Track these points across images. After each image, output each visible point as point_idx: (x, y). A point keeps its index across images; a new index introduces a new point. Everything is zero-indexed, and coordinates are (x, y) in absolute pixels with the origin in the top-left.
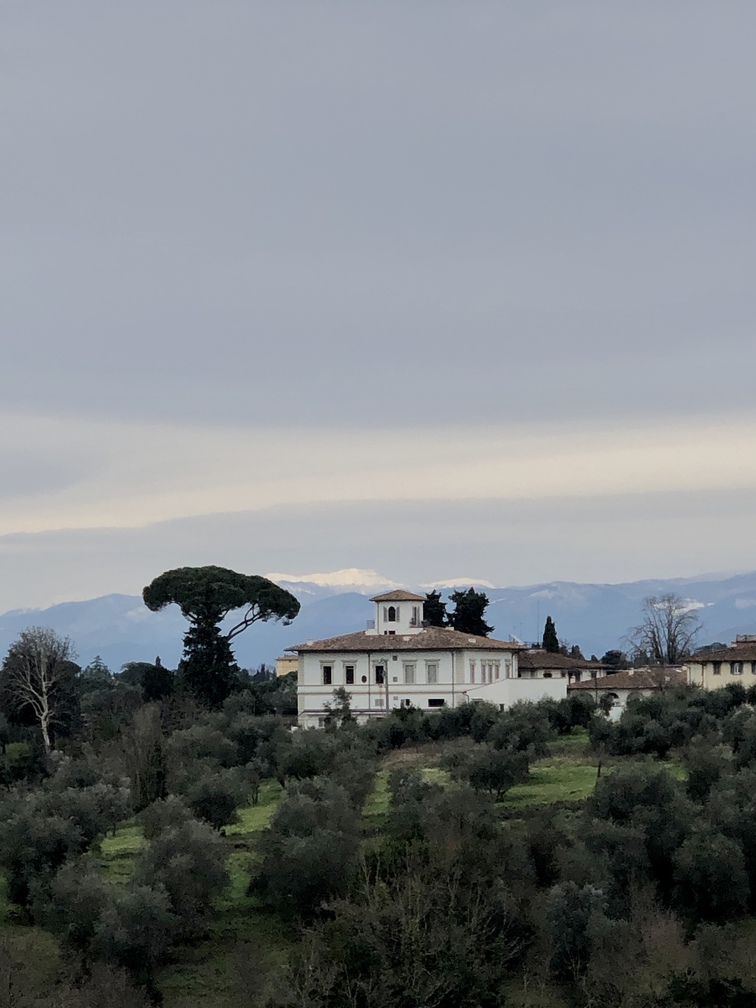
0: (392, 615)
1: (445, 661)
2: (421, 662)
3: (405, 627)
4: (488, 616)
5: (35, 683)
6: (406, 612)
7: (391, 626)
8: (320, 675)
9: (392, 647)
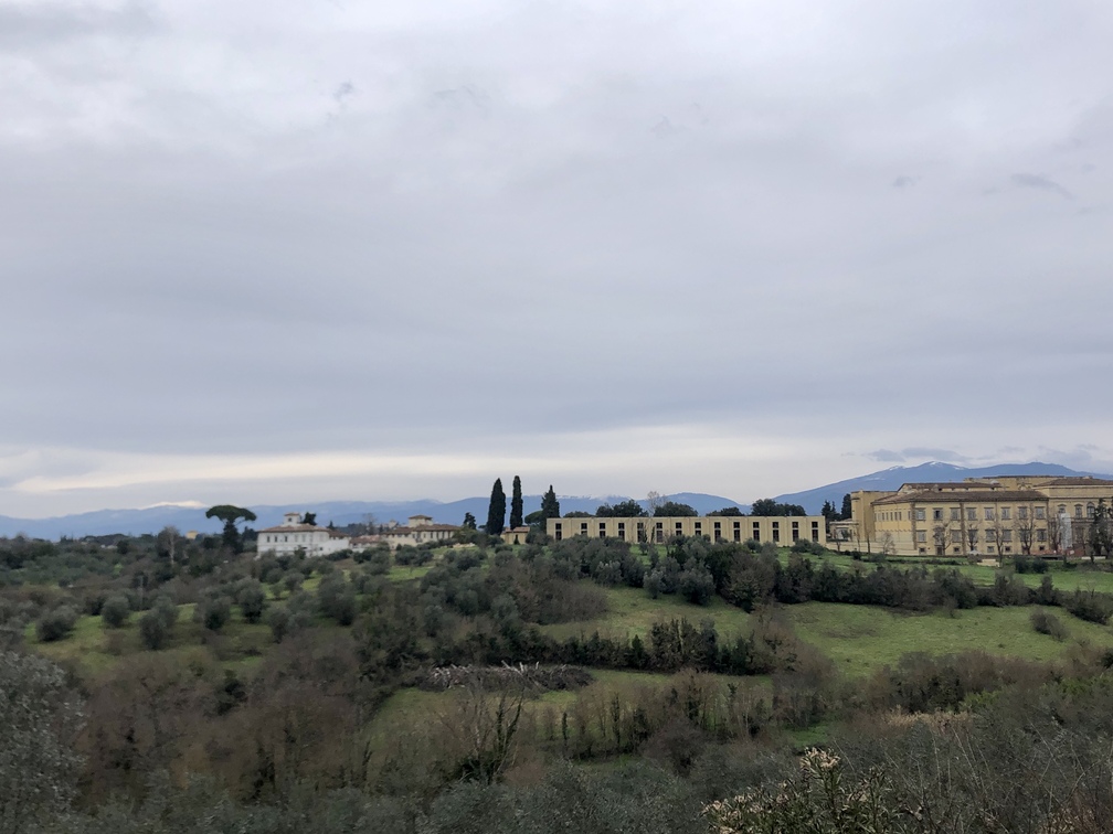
0: (290, 520)
1: (308, 534)
2: (300, 535)
3: (295, 524)
4: (316, 520)
5: (169, 543)
6: (295, 519)
7: (290, 524)
8: (265, 540)
9: (290, 530)
